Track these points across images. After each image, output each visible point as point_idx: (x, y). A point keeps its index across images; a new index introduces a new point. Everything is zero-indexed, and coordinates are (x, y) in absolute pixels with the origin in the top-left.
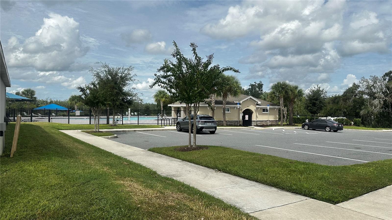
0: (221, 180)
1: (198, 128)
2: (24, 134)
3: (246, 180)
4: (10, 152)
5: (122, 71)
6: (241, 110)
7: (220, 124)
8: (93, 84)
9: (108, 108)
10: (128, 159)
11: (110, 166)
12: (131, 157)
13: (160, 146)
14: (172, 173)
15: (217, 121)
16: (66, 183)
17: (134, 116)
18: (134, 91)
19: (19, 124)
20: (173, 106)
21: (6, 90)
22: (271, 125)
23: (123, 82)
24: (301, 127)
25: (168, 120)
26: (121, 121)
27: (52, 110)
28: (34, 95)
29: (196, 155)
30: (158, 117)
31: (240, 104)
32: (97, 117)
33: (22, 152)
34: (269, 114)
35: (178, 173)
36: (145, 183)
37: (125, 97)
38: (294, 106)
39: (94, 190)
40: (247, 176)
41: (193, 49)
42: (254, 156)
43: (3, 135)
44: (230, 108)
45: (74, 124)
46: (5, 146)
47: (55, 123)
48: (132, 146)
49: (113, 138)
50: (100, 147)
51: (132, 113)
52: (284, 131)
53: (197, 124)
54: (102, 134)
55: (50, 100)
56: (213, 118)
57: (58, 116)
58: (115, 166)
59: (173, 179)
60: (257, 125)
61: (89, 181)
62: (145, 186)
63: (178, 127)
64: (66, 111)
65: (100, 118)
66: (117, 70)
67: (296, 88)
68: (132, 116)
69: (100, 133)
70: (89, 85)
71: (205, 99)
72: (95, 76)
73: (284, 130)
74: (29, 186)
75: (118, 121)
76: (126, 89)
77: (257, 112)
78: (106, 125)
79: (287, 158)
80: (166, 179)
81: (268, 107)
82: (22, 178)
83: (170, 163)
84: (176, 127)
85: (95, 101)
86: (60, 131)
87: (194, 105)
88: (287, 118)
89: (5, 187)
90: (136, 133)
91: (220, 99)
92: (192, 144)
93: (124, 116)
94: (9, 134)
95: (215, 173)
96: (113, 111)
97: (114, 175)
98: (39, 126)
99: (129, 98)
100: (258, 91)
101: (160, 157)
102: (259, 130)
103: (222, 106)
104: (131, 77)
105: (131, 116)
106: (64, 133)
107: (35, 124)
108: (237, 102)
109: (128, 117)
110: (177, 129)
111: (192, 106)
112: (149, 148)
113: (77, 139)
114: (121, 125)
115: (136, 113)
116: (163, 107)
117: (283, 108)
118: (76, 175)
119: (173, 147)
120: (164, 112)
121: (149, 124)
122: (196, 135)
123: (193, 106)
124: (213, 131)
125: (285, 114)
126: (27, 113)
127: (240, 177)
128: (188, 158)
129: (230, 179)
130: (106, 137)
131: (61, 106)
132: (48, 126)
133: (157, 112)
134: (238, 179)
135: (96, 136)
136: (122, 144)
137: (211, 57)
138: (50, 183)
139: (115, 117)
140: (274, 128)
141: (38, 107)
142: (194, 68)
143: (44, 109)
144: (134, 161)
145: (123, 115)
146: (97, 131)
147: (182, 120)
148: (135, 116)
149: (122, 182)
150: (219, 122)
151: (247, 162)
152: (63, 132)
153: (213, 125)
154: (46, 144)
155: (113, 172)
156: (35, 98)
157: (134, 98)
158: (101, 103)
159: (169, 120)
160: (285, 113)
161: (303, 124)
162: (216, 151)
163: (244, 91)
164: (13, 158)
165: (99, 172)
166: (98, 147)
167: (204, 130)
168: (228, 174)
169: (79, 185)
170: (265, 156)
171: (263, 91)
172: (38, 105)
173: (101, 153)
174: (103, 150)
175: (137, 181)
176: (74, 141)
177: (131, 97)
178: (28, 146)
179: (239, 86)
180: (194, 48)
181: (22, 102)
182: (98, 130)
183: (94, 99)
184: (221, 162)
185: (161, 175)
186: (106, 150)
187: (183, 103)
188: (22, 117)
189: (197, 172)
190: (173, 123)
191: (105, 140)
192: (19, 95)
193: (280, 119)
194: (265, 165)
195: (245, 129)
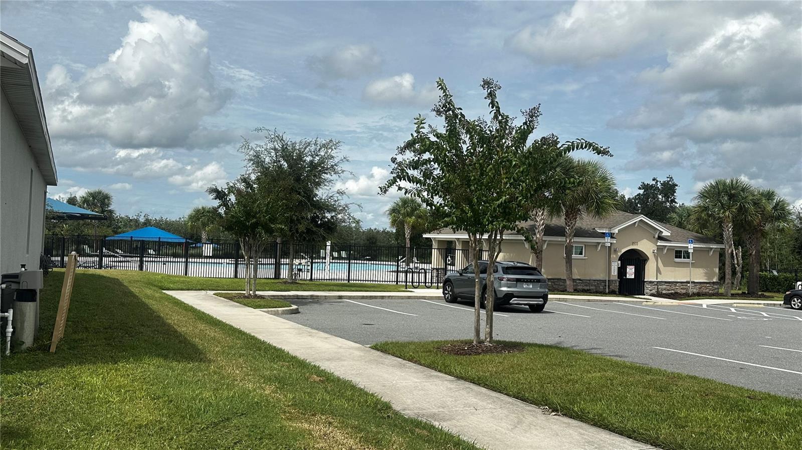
0: (557, 435)
1: (500, 296)
2: (84, 298)
3: (626, 441)
4: (50, 340)
5: (313, 150)
6: (615, 251)
7: (556, 287)
8: (245, 180)
9: (279, 240)
10: (322, 368)
11: (279, 382)
12: (329, 362)
13: (403, 339)
14: (429, 411)
15: (549, 279)
16: (175, 421)
17: (338, 261)
18: (340, 198)
19: (72, 273)
20: (435, 238)
21: (45, 193)
22: (699, 295)
23: (315, 176)
24: (782, 302)
25: (422, 273)
26: (307, 272)
27: (149, 241)
28: (108, 205)
29: (491, 364)
30: (398, 264)
31: (612, 236)
32: (252, 261)
33: (76, 341)
34: (694, 265)
35: (445, 410)
36: (361, 431)
37: (318, 214)
38: (761, 244)
39: (240, 441)
40: (629, 430)
41: (489, 94)
42: (648, 377)
43: (36, 298)
44: (585, 245)
45: (197, 276)
46: (40, 325)
47: (154, 274)
48: (332, 334)
49: (287, 314)
50: (256, 335)
51: (334, 253)
52: (735, 311)
53: (496, 285)
54: (262, 302)
55: (144, 216)
56: (538, 271)
57: (162, 256)
58: (291, 384)
59: (434, 427)
60: (658, 292)
61: (228, 419)
62: (361, 438)
63: (447, 292)
64: (180, 244)
65: (259, 264)
66: (301, 147)
67: (769, 196)
68: (334, 261)
69: (259, 300)
70: (236, 182)
71: (517, 223)
72: (252, 162)
73: (733, 310)
74: (89, 425)
75: (301, 273)
76: (321, 193)
77: (659, 259)
78: (273, 281)
79: (740, 385)
80: (416, 423)
81: (691, 247)
82: (74, 404)
83: (425, 383)
84: (441, 290)
85: (249, 222)
86: (165, 293)
87: (490, 236)
88: (742, 277)
89: (35, 424)
90: (343, 302)
91: (559, 221)
92: (482, 337)
93: (316, 261)
94: (49, 297)
95: (543, 417)
96: (289, 247)
97: (289, 406)
98: (118, 279)
99: (328, 215)
100: (662, 203)
101: (401, 366)
102: (664, 306)
103: (563, 239)
104: (335, 165)
105: (331, 261)
106: (175, 298)
107: (108, 275)
108: (604, 231)
109: (325, 263)
110: (445, 297)
111: (483, 237)
112: (374, 344)
113: (203, 313)
114: (308, 282)
115: (344, 254)
116: (411, 239)
117: (732, 251)
118: (197, 401)
119: (433, 342)
120: (412, 251)
121: (375, 281)
122: (494, 314)
123: (487, 237)
124: (537, 305)
125: (738, 266)
126: (91, 247)
127: (610, 430)
128: (472, 373)
129: (584, 434)
130: (271, 311)
131: (169, 232)
132: (136, 281)
133: (395, 252)
134: (604, 435)
135: (249, 306)
136: (309, 330)
137: (533, 114)
138: (136, 419)
139: (294, 262)
140: (705, 303)
141: (116, 233)
142: (490, 142)
143: (130, 239)
144: (337, 374)
145: (312, 256)
146: (250, 294)
147: (459, 275)
148: (341, 261)
149: (306, 425)
150: (554, 282)
151: (629, 392)
152: (171, 296)
153: (539, 289)
154: (131, 323)
155: (284, 398)
156: (111, 212)
157: (339, 216)
158: (262, 227)
159: (425, 273)
160: (738, 264)
161: (787, 293)
162: (545, 357)
163: (625, 200)
164: (55, 353)
165: (253, 398)
166: (252, 334)
167: (514, 301)
168: (576, 422)
169: (202, 429)
170: (679, 377)
171: (676, 202)
172: (117, 229)
173: (260, 350)
174: (264, 343)
175: (343, 426)
176: (197, 318)
177: (333, 214)
178: (90, 328)
179: (610, 189)
180: (490, 91)
181: (81, 222)
182: (254, 292)
183: (247, 218)
184: (559, 389)
185: (402, 412)
186: (271, 343)
187: (461, 230)
188: (79, 256)
189: (494, 411)
190: (434, 280)
191: (270, 318)
192: (75, 205)
193: (722, 278)
194: (678, 402)
195: (624, 302)
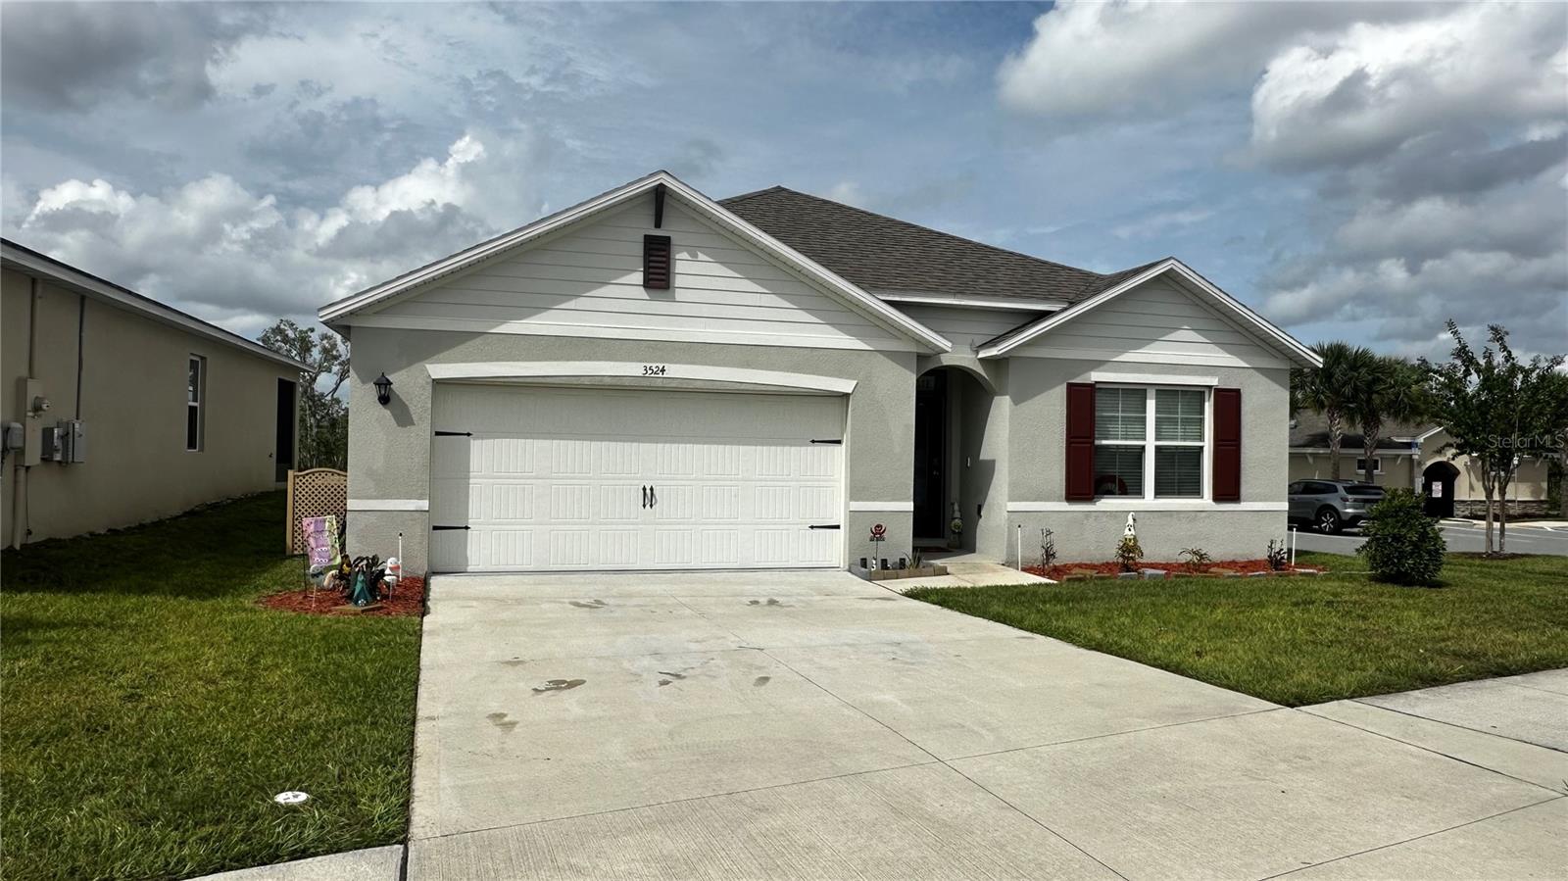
6: (1419, 464)
31: (1416, 446)
34: (1521, 480)
44: (1387, 458)
60: (1471, 513)
77: (1472, 473)
81: (1516, 457)
103: (1362, 451)
108: (1407, 441)
